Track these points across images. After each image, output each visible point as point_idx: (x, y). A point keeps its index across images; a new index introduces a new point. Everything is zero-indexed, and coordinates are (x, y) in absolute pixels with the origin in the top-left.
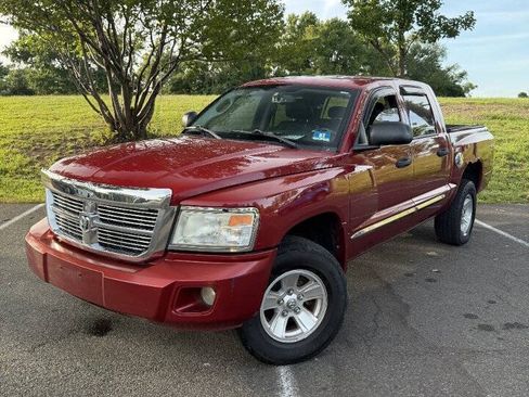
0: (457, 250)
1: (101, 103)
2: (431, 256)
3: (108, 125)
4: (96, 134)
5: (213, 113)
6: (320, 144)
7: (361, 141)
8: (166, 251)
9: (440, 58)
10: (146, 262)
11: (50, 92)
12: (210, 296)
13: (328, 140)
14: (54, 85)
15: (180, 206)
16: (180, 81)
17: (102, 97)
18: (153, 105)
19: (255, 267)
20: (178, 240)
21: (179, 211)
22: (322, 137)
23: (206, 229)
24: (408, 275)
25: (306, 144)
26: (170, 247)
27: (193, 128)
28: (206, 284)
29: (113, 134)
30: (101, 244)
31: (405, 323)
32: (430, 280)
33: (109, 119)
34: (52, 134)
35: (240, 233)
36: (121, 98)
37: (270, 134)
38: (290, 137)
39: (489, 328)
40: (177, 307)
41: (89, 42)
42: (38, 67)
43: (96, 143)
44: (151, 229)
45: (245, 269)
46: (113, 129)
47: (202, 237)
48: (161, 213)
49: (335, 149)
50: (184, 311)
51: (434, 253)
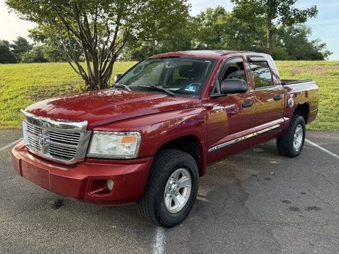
0: (290, 160)
1: (80, 67)
2: (272, 164)
3: (84, 81)
4: (77, 86)
5: (131, 74)
6: (190, 93)
7: (216, 91)
8: (86, 158)
9: (307, 35)
10: (75, 164)
11: (57, 61)
12: (111, 185)
13: (194, 91)
14: (60, 56)
15: (93, 131)
16: (137, 52)
17: (80, 64)
18: (112, 68)
19: (140, 168)
20: (93, 151)
21: (92, 134)
22: (191, 89)
23: (111, 145)
24: (254, 176)
25: (181, 93)
26: (88, 155)
27: (117, 84)
28: (109, 178)
29: (87, 87)
30: (51, 154)
31: (243, 205)
32: (267, 179)
33: (85, 77)
34: (51, 86)
35: (129, 147)
36: (91, 64)
37: (161, 87)
38: (172, 89)
39: (296, 209)
40: (91, 191)
41: (71, 30)
42: (50, 45)
43: (77, 92)
44: (76, 144)
45: (133, 169)
46: (87, 83)
47: (109, 149)
48: (82, 135)
49: (198, 96)
50: (95, 193)
51: (275, 162)
